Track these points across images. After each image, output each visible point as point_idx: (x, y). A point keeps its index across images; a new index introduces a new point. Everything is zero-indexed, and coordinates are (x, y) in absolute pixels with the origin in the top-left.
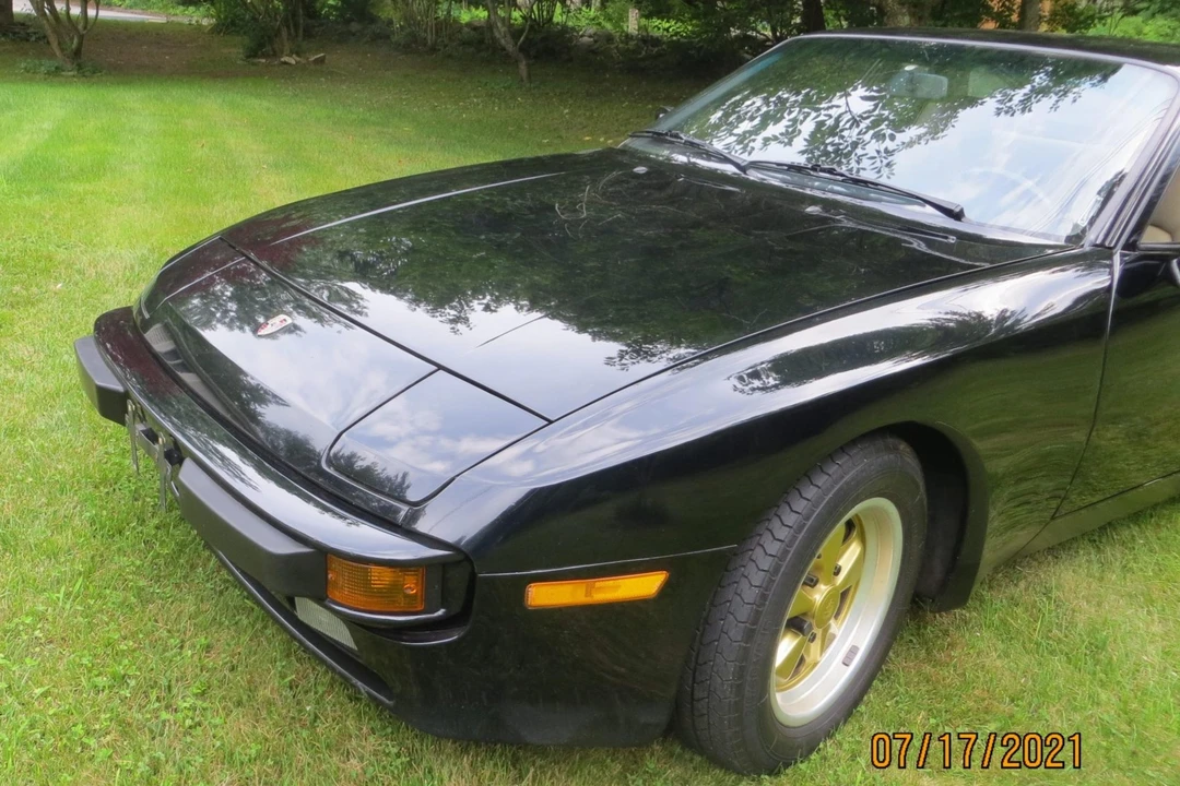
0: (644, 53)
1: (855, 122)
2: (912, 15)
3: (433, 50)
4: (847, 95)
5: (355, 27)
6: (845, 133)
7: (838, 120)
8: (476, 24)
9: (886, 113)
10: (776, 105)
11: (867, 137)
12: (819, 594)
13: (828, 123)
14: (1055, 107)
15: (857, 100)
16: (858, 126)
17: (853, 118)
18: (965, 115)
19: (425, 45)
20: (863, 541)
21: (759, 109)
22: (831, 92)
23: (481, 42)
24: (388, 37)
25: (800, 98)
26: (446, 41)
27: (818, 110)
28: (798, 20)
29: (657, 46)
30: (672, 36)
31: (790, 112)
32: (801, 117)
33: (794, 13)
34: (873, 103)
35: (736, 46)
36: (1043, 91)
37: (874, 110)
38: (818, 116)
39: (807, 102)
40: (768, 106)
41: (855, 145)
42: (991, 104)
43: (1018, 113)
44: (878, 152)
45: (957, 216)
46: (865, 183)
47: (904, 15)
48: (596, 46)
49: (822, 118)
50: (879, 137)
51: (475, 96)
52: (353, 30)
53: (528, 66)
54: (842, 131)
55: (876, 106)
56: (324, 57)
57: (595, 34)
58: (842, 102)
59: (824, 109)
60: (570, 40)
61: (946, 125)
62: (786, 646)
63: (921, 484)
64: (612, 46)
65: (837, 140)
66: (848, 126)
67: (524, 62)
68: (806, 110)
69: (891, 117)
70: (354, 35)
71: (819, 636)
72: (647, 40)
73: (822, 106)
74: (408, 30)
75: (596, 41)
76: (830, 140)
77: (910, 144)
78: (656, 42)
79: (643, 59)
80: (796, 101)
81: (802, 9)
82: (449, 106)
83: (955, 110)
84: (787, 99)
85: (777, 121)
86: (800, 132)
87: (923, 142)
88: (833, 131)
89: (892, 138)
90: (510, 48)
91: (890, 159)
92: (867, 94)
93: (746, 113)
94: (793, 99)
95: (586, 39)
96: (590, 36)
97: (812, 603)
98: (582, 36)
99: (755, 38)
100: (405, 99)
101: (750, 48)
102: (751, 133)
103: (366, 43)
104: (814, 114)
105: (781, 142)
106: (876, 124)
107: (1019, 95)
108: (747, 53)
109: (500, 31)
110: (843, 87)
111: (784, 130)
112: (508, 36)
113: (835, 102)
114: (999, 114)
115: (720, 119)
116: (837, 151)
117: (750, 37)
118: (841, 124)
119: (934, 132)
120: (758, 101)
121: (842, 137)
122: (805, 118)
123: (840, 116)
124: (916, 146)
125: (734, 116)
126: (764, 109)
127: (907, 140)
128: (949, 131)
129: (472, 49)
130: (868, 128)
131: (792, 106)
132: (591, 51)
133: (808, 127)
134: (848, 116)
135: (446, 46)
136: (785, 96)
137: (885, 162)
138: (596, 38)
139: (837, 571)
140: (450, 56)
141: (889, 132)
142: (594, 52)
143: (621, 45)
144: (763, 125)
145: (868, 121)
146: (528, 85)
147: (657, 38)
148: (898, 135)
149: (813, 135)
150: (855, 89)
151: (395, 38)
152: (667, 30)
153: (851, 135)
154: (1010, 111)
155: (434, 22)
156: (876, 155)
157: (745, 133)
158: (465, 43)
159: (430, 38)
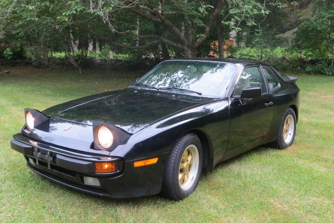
0: (117, 64)
1: (180, 79)
2: (191, 51)
3: (47, 67)
4: (177, 73)
5: (18, 61)
6: (178, 82)
7: (176, 79)
8: (61, 58)
9: (187, 76)
10: (160, 77)
11: (183, 82)
12: (185, 165)
13: (174, 80)
14: (221, 71)
15: (180, 74)
16: (181, 80)
17: (179, 78)
18: (204, 74)
19: (45, 65)
20: (192, 155)
21: (156, 79)
22: (173, 73)
23: (64, 63)
24: (31, 63)
25: (166, 75)
26: (52, 64)
27: (171, 77)
28: (161, 53)
29: (121, 62)
30: (125, 59)
31: (164, 79)
32: (167, 79)
33: (160, 51)
34: (183, 74)
35: (144, 61)
36: (219, 68)
37: (184, 76)
38: (171, 78)
39: (168, 76)
40: (158, 77)
41: (181, 84)
42: (210, 71)
43: (215, 73)
44: (186, 85)
45: (200, 94)
46: (183, 90)
47: (189, 51)
48: (102, 63)
49: (172, 79)
50: (186, 82)
51: (66, 80)
52: (18, 62)
53: (82, 70)
54: (177, 81)
55: (184, 75)
56: (9, 71)
57: (101, 59)
58: (176, 74)
59: (172, 77)
60: (93, 61)
61: (201, 77)
62: (180, 176)
63: (200, 142)
64: (107, 63)
65: (176, 83)
66: (178, 80)
67: (80, 69)
68: (168, 77)
69: (188, 77)
70: (18, 63)
71: (186, 174)
72: (117, 61)
73: (172, 76)
74: (38, 61)
75: (101, 62)
76: (175, 83)
77: (193, 83)
78: (120, 61)
79: (117, 66)
80: (165, 76)
81: (162, 50)
82: (59, 84)
83: (203, 74)
84: (163, 75)
85: (161, 81)
86: (167, 83)
87: (196, 81)
88: (175, 82)
89: (189, 82)
90: (75, 65)
91: (189, 86)
92: (182, 72)
93: (153, 80)
94: (164, 75)
95: (98, 61)
96: (99, 60)
97: (184, 166)
98: (97, 60)
99: (149, 58)
100: (43, 83)
101: (149, 61)
102: (155, 84)
103: (23, 66)
104: (170, 78)
105: (162, 85)
106: (184, 79)
107: (215, 69)
108: (148, 63)
109: (72, 60)
110: (176, 71)
111: (163, 83)
112: (74, 61)
113: (175, 75)
114: (211, 73)
115: (147, 82)
116: (176, 86)
117: (148, 58)
118: (177, 80)
119: (198, 79)
120: (156, 76)
121: (177, 83)
122: (168, 79)
123: (176, 78)
124: (195, 83)
125: (150, 81)
126: (157, 78)
127: (192, 82)
128: (202, 78)
129: (61, 66)
130: (183, 80)
131: (164, 77)
132: (100, 65)
133: (169, 81)
134: (178, 78)
135: (52, 65)
136: (162, 74)
137: (188, 87)
138: (101, 60)
139: (188, 161)
140: (54, 69)
141: (188, 80)
142: (101, 65)
143: (109, 62)
144: (158, 82)
145: (183, 79)
146: (83, 76)
147: (121, 60)
148: (190, 81)
149: (170, 83)
150: (179, 71)
151: (34, 64)
152: (123, 57)
153: (180, 82)
154: (213, 73)
155: (47, 58)
156: (185, 86)
157: (153, 84)
158: (58, 64)
159: (46, 63)
